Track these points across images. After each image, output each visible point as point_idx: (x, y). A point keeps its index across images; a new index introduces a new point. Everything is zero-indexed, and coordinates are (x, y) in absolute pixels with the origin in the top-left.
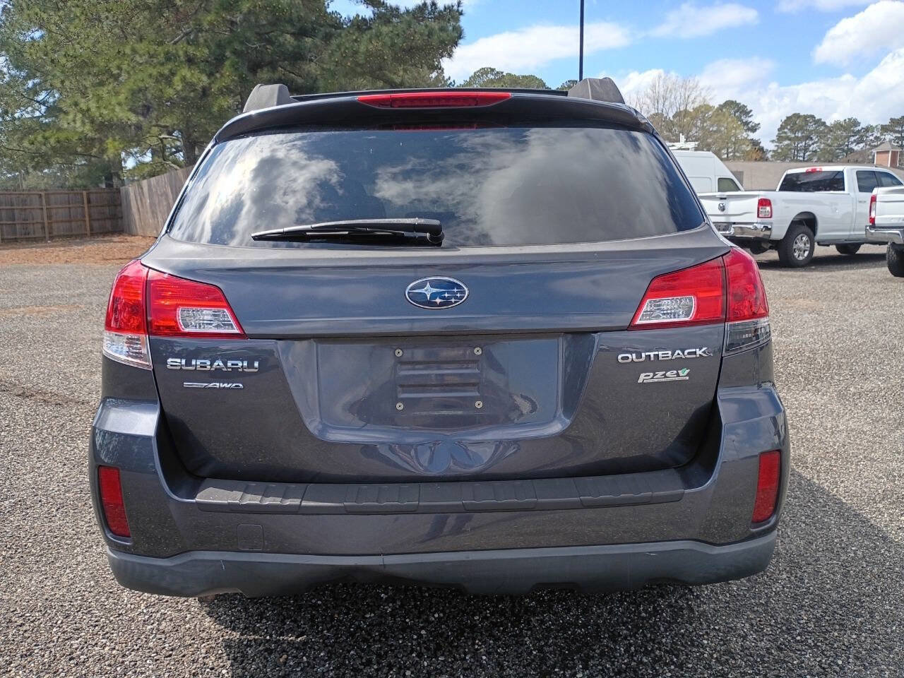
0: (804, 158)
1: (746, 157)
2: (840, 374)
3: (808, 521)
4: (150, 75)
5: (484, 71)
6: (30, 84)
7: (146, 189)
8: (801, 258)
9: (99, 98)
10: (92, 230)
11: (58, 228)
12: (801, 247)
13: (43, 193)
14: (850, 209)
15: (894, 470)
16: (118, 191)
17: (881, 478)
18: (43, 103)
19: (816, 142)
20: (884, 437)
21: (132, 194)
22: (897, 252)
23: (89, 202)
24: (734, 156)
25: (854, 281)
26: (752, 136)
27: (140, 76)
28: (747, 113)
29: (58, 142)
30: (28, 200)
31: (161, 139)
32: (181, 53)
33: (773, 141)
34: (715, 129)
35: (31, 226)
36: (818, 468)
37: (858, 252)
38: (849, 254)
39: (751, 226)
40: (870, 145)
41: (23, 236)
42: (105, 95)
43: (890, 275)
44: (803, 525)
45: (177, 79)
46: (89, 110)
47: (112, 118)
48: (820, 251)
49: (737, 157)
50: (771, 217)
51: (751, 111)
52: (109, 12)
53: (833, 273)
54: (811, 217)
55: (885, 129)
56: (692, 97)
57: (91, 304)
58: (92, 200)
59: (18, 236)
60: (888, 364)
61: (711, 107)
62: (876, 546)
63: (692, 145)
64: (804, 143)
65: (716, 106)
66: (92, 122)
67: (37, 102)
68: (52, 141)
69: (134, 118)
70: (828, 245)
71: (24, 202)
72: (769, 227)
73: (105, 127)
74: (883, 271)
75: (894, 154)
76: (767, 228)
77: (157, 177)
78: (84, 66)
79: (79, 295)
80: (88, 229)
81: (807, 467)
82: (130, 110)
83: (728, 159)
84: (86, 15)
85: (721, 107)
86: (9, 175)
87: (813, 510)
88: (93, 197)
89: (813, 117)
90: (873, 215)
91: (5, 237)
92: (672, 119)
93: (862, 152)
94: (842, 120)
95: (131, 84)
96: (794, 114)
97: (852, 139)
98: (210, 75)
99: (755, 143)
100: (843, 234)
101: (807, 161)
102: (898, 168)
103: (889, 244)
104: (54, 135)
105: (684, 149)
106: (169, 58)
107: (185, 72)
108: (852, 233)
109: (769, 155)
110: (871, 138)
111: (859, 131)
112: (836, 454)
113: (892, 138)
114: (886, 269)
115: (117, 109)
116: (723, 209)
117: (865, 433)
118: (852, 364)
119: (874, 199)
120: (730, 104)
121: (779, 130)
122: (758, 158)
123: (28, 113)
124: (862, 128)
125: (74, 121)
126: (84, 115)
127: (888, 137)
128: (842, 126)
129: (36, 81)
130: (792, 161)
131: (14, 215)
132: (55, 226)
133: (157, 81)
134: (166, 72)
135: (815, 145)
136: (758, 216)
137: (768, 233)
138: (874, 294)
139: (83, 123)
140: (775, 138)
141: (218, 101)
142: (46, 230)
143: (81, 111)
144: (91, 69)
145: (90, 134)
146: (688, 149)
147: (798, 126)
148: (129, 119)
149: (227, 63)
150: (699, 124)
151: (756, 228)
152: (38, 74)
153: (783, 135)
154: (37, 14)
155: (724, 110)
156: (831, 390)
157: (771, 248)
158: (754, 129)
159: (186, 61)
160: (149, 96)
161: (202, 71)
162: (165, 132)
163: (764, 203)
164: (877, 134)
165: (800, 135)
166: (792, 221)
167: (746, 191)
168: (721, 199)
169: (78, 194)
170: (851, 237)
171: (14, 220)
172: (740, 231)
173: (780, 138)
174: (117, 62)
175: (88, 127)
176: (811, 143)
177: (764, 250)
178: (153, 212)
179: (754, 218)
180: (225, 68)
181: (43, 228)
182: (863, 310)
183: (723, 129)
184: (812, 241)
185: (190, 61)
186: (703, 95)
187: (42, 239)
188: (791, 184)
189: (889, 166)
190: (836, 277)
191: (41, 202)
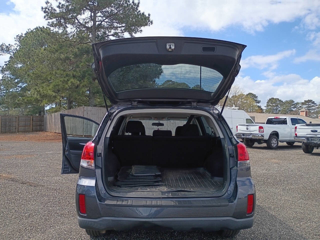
0: (276, 112)
1: (257, 111)
2: (284, 183)
3: (270, 224)
4: (61, 81)
5: (168, 81)
6: (16, 81)
7: (53, 116)
8: (274, 146)
9: (43, 87)
10: (32, 129)
11: (21, 128)
12: (274, 143)
13: (17, 117)
14: (290, 131)
15: (297, 211)
16: (43, 117)
17: (293, 213)
18: (21, 87)
19: (280, 107)
20: (296, 202)
21: (48, 118)
22: (305, 145)
23: (33, 120)
24: (252, 111)
25: (291, 154)
26: (258, 104)
27: (57, 81)
28: (256, 97)
29: (28, 101)
30: (12, 119)
31: (60, 100)
32: (71, 74)
33: (265, 106)
34: (246, 102)
35: (12, 128)
36: (275, 210)
37: (294, 145)
38: (291, 145)
39: (257, 135)
40: (298, 109)
41: (8, 131)
42: (45, 87)
43: (303, 153)
44: (269, 225)
45: (69, 82)
46: (40, 91)
47: (47, 94)
48: (280, 144)
49: (253, 111)
50: (263, 132)
51: (257, 96)
52: (48, 61)
53: (285, 152)
54: (277, 133)
55: (303, 104)
56: (237, 91)
57: (37, 155)
58: (33, 119)
59: (7, 131)
60: (299, 181)
61: (244, 95)
62: (290, 231)
63: (237, 108)
64: (276, 108)
65: (246, 94)
66: (40, 95)
67: (18, 86)
68: (26, 100)
69: (54, 94)
70: (283, 142)
71: (10, 119)
72: (263, 135)
73: (44, 96)
74: (301, 151)
75: (306, 112)
76: (262, 136)
77: (57, 113)
78: (38, 77)
79: (33, 152)
80: (31, 129)
81: (271, 210)
82: (53, 91)
83: (250, 112)
84: (40, 61)
85: (247, 95)
86: (3, 110)
87: (272, 222)
88: (34, 118)
89: (278, 99)
90: (296, 133)
91: (2, 131)
92: (231, 98)
93: (296, 111)
94: (288, 100)
95: (54, 83)
96: (272, 98)
97: (292, 107)
98: (80, 81)
99: (259, 107)
100: (288, 139)
101: (277, 114)
102: (308, 117)
103: (302, 142)
104: (26, 98)
105: (234, 109)
106: (67, 75)
107: (72, 80)
108: (291, 138)
109: (264, 111)
110: (298, 106)
111: (294, 104)
112: (281, 206)
113: (305, 106)
114: (302, 151)
115: (49, 91)
116: (247, 129)
117: (290, 201)
118: (288, 180)
119: (296, 128)
120: (250, 94)
121: (267, 103)
122: (260, 112)
123: (14, 90)
124: (295, 103)
125: (34, 94)
126: (38, 93)
127: (304, 106)
128: (288, 102)
129: (19, 80)
130: (272, 113)
131: (6, 124)
132: (20, 128)
133: (63, 83)
134: (66, 80)
135: (280, 108)
136: (259, 132)
137: (263, 137)
138: (298, 159)
139: (37, 95)
140: (266, 106)
141: (82, 89)
142: (17, 129)
143: (37, 91)
144: (41, 78)
145: (39, 99)
146: (236, 109)
147: (273, 102)
148: (53, 94)
149: (86, 78)
150: (240, 100)
151: (259, 136)
152: (20, 78)
153: (269, 105)
154: (24, 60)
155: (248, 96)
156: (281, 188)
157: (264, 142)
158: (259, 102)
159: (73, 76)
160: (60, 87)
161: (78, 80)
162: (61, 98)
163: (261, 128)
164: (300, 105)
165: (274, 105)
166: (271, 134)
167: (255, 123)
168: (247, 126)
169: (29, 117)
170: (290, 140)
171: (6, 126)
172: (253, 136)
173: (268, 106)
174: (50, 76)
175: (39, 96)
176: (278, 107)
177: (262, 143)
178: (55, 125)
179: (258, 132)
180: (85, 79)
181: (16, 128)
182: (293, 164)
183: (248, 102)
184: (277, 141)
185: (74, 77)
186: (241, 91)
187: (14, 132)
188: (270, 122)
189: (305, 116)
190: (286, 153)
191: (16, 120)
